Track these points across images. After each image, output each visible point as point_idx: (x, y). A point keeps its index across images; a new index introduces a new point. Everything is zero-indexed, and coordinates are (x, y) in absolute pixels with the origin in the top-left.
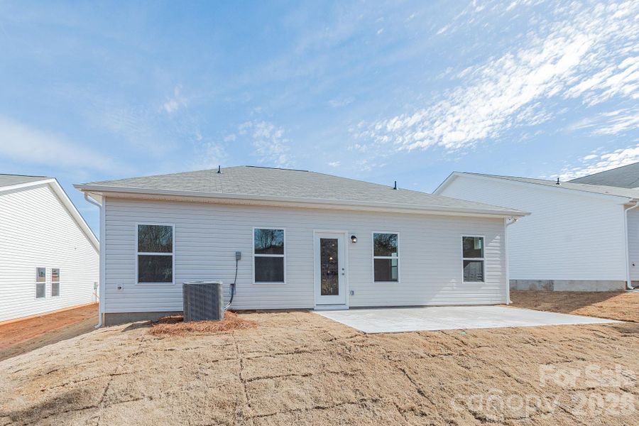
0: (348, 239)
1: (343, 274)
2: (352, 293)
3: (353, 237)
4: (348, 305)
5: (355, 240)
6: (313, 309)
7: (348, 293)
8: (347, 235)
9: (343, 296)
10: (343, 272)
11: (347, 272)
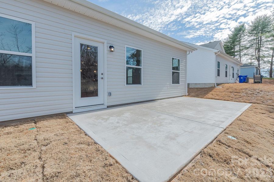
0: (106, 49)
1: (102, 78)
2: (110, 94)
3: (111, 47)
4: (106, 104)
5: (112, 49)
6: (71, 113)
7: (106, 94)
8: (106, 44)
9: (102, 98)
10: (102, 76)
11: (105, 76)
